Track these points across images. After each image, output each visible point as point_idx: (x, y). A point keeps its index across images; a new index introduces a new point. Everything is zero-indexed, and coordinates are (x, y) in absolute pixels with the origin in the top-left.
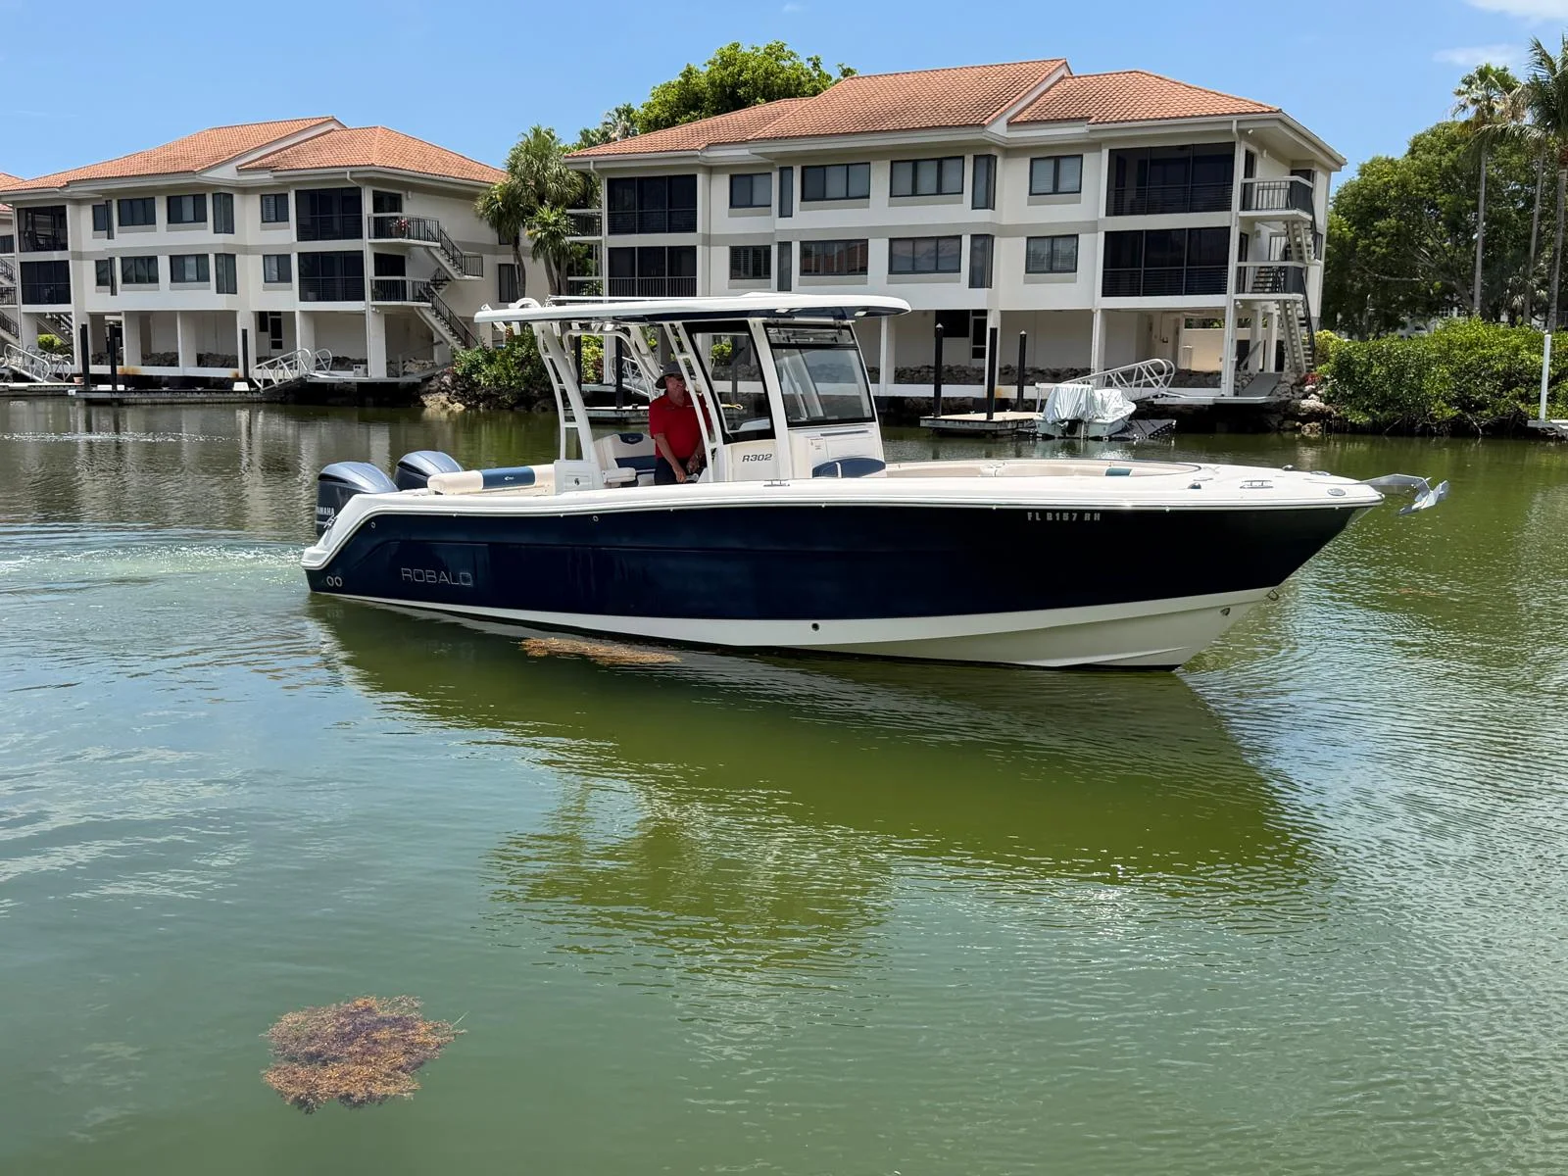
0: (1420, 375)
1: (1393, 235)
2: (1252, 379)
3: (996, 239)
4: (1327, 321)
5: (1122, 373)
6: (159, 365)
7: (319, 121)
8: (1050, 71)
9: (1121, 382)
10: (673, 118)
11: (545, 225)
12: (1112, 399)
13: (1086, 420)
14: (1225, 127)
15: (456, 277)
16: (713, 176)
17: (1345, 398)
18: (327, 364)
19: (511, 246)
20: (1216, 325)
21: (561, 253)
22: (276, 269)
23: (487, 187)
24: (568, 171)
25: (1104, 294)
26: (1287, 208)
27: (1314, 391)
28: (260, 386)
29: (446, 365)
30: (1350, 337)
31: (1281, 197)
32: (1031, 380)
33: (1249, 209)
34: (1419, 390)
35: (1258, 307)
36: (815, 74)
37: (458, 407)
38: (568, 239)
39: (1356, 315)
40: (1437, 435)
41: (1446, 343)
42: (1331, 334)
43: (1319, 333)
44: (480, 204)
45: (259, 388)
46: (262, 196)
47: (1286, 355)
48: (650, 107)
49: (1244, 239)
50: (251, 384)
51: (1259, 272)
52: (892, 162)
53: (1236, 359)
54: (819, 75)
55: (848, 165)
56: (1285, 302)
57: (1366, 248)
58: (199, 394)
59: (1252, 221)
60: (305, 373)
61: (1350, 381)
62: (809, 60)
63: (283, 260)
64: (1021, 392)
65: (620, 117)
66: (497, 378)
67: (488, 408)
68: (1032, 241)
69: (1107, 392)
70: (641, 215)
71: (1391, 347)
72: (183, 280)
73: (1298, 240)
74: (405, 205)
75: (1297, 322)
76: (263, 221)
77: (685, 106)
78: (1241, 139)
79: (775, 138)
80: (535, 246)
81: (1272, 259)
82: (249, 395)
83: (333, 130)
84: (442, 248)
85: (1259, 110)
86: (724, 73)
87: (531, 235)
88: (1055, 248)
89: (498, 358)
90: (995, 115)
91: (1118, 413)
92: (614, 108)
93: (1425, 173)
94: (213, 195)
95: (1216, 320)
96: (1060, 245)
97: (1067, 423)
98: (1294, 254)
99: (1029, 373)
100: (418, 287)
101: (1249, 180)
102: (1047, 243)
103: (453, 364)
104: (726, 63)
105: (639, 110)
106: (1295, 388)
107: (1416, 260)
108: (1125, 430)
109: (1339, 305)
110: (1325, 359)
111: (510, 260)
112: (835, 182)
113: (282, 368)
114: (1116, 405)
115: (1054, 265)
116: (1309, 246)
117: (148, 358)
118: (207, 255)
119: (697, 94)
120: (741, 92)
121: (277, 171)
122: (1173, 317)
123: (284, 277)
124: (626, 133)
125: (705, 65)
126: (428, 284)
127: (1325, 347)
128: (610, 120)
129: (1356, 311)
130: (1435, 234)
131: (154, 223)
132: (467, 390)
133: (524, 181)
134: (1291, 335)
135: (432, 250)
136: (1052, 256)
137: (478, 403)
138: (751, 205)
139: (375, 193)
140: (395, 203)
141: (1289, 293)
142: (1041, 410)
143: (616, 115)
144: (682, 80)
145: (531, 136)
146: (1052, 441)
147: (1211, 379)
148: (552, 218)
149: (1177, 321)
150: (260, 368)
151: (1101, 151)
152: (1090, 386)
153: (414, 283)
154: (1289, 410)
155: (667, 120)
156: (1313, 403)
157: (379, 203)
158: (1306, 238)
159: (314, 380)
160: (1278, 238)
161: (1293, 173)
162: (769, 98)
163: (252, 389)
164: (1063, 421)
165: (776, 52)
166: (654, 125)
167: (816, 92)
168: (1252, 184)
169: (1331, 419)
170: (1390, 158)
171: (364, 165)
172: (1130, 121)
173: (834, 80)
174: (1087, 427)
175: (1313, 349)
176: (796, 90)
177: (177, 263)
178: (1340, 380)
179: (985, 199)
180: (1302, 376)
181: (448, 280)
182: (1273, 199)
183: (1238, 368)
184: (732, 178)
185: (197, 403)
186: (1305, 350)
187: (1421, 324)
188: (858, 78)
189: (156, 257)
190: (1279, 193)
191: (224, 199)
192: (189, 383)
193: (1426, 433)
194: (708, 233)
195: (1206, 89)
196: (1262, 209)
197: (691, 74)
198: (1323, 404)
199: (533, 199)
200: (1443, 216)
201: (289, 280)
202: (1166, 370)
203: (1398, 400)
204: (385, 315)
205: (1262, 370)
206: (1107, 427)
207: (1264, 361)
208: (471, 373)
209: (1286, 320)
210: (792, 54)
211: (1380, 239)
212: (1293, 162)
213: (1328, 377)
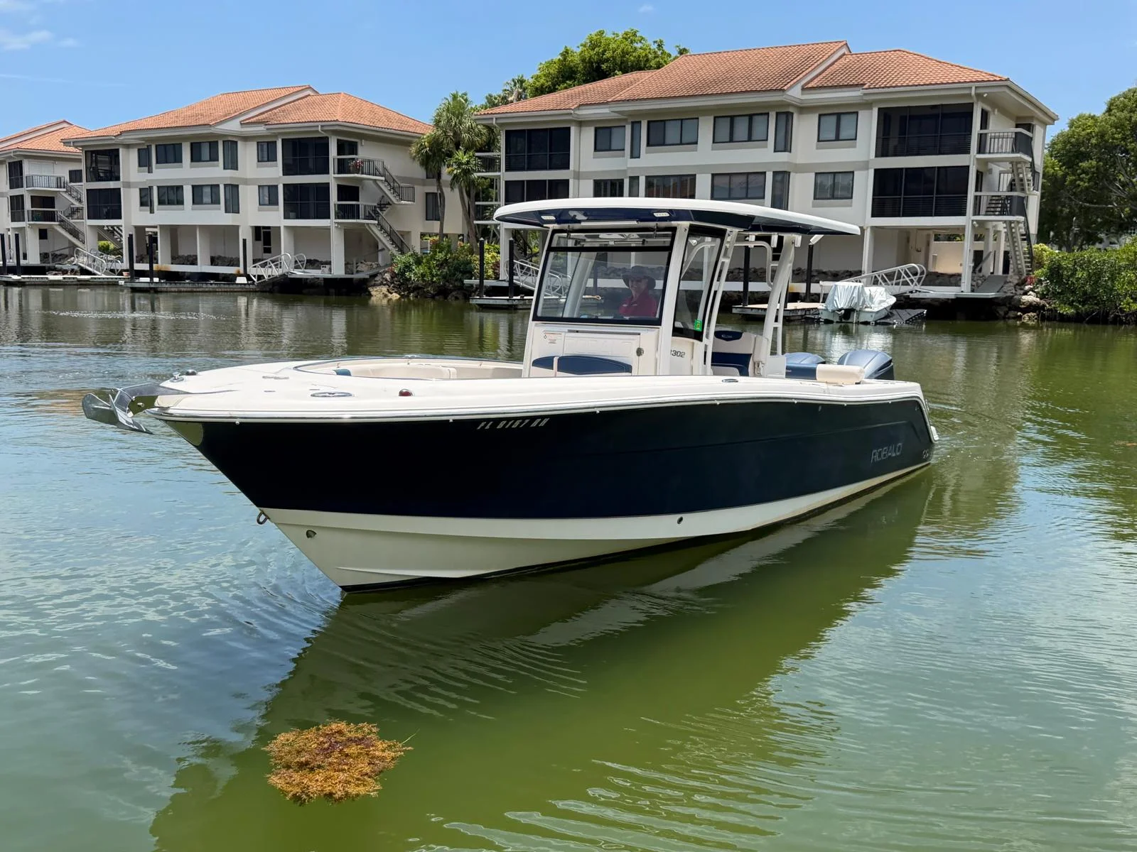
0: (1112, 278)
1: (1093, 173)
2: (985, 280)
3: (792, 175)
4: (1042, 237)
5: (886, 275)
6: (183, 264)
7: (301, 88)
8: (835, 50)
9: (885, 281)
10: (554, 85)
11: (459, 164)
12: (878, 294)
13: (858, 309)
14: (967, 92)
15: (396, 202)
16: (583, 128)
17: (1055, 295)
18: (302, 265)
19: (435, 180)
20: (958, 238)
21: (471, 184)
22: (267, 194)
23: (418, 137)
24: (477, 125)
25: (873, 215)
26: (1013, 152)
27: (1032, 290)
28: (255, 280)
29: (386, 266)
30: (1060, 249)
31: (1008, 144)
32: (816, 279)
33: (984, 153)
34: (1112, 290)
35: (990, 226)
36: (659, 53)
37: (395, 296)
38: (476, 175)
39: (1064, 233)
40: (1125, 323)
41: (1133, 254)
42: (1045, 247)
43: (1037, 246)
44: (413, 149)
45: (254, 282)
46: (258, 143)
47: (1011, 262)
48: (537, 78)
49: (980, 175)
50: (249, 278)
51: (991, 200)
52: (715, 118)
53: (972, 265)
54: (662, 53)
55: (682, 120)
56: (1011, 222)
57: (1073, 182)
58: (212, 285)
59: (986, 162)
60: (287, 271)
61: (1060, 282)
62: (655, 42)
63: (272, 189)
64: (808, 288)
65: (515, 85)
66: (423, 275)
67: (416, 297)
68: (819, 176)
69: (874, 289)
70: (529, 157)
71: (1091, 257)
72: (201, 203)
73: (1021, 176)
74: (360, 149)
75: (1019, 238)
76: (258, 161)
77: (563, 77)
78: (978, 100)
79: (628, 100)
80: (453, 179)
81: (1001, 190)
82: (247, 286)
83: (309, 95)
84: (386, 181)
85: (992, 79)
86: (592, 53)
87: (449, 173)
88: (836, 181)
89: (424, 261)
90: (792, 83)
91: (882, 304)
92: (511, 79)
93: (1119, 126)
94: (224, 141)
95: (958, 236)
96: (839, 178)
97: (843, 311)
98: (1018, 187)
99: (815, 274)
100: (368, 209)
101: (984, 131)
102: (831, 177)
103: (391, 265)
104: (594, 45)
105: (529, 80)
106: (1017, 286)
107: (1111, 191)
108: (887, 317)
109: (1051, 226)
110: (1041, 265)
111: (434, 189)
112: (672, 132)
113: (271, 267)
114: (881, 298)
115: (836, 193)
116: (1028, 180)
117: (176, 259)
118: (218, 186)
119: (571, 68)
120: (604, 66)
121: (269, 124)
122: (926, 233)
123: (273, 202)
124: (519, 98)
125: (578, 47)
126: (375, 207)
127: (1041, 256)
128: (508, 88)
129: (1064, 230)
130: (1126, 173)
131: (181, 162)
132: (402, 284)
133: (445, 132)
134: (1015, 247)
135: (378, 182)
136: (834, 186)
137: (409, 293)
138: (610, 150)
139: (338, 140)
140: (353, 148)
141: (1014, 215)
142: (824, 302)
143: (513, 83)
144: (561, 58)
145: (450, 99)
146: (831, 325)
147: (954, 279)
148: (465, 159)
149: (929, 236)
150: (255, 267)
151: (872, 109)
152: (860, 284)
153: (365, 206)
154: (1013, 303)
155: (550, 87)
156: (1031, 298)
157: (342, 148)
158: (1027, 175)
159: (293, 276)
160: (1006, 175)
161: (1017, 126)
162: (625, 71)
163: (250, 282)
164: (840, 310)
165: (631, 37)
166: (540, 91)
167: (659, 66)
168: (986, 134)
169: (1044, 311)
170: (1092, 115)
171: (331, 121)
172: (894, 87)
173: (673, 56)
174: (858, 314)
175: (1032, 257)
176: (645, 65)
177: (197, 190)
178: (1052, 281)
179: (784, 145)
180: (1023, 277)
181: (389, 204)
182: (1002, 146)
183: (974, 271)
184: (596, 130)
185: (210, 292)
186: (1025, 258)
187: (1114, 240)
188: (691, 55)
189: (182, 187)
190: (1007, 142)
191: (231, 145)
192: (204, 277)
193: (1117, 321)
194: (577, 170)
195: (953, 63)
196: (993, 153)
197: (568, 53)
198: (1038, 299)
199: (451, 146)
200: (1132, 158)
201: (276, 203)
202: (919, 271)
203: (1096, 297)
204: (345, 230)
205: (992, 273)
206: (874, 315)
207: (994, 266)
208: (405, 272)
209: (1011, 236)
210: (642, 38)
211: (1084, 175)
212: (1018, 118)
213: (1042, 279)
